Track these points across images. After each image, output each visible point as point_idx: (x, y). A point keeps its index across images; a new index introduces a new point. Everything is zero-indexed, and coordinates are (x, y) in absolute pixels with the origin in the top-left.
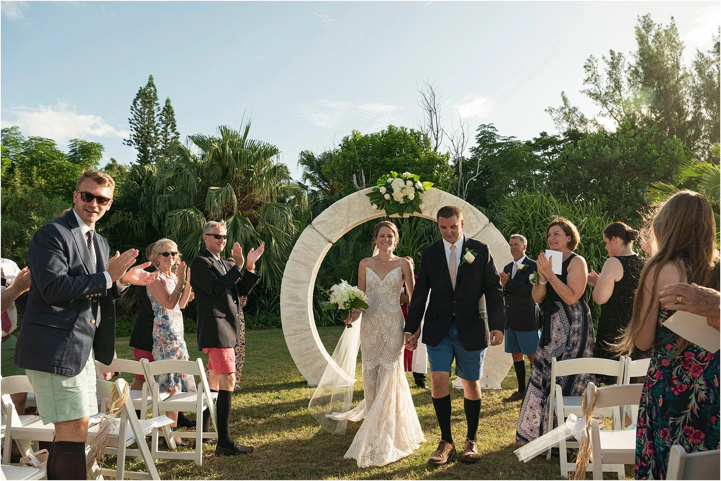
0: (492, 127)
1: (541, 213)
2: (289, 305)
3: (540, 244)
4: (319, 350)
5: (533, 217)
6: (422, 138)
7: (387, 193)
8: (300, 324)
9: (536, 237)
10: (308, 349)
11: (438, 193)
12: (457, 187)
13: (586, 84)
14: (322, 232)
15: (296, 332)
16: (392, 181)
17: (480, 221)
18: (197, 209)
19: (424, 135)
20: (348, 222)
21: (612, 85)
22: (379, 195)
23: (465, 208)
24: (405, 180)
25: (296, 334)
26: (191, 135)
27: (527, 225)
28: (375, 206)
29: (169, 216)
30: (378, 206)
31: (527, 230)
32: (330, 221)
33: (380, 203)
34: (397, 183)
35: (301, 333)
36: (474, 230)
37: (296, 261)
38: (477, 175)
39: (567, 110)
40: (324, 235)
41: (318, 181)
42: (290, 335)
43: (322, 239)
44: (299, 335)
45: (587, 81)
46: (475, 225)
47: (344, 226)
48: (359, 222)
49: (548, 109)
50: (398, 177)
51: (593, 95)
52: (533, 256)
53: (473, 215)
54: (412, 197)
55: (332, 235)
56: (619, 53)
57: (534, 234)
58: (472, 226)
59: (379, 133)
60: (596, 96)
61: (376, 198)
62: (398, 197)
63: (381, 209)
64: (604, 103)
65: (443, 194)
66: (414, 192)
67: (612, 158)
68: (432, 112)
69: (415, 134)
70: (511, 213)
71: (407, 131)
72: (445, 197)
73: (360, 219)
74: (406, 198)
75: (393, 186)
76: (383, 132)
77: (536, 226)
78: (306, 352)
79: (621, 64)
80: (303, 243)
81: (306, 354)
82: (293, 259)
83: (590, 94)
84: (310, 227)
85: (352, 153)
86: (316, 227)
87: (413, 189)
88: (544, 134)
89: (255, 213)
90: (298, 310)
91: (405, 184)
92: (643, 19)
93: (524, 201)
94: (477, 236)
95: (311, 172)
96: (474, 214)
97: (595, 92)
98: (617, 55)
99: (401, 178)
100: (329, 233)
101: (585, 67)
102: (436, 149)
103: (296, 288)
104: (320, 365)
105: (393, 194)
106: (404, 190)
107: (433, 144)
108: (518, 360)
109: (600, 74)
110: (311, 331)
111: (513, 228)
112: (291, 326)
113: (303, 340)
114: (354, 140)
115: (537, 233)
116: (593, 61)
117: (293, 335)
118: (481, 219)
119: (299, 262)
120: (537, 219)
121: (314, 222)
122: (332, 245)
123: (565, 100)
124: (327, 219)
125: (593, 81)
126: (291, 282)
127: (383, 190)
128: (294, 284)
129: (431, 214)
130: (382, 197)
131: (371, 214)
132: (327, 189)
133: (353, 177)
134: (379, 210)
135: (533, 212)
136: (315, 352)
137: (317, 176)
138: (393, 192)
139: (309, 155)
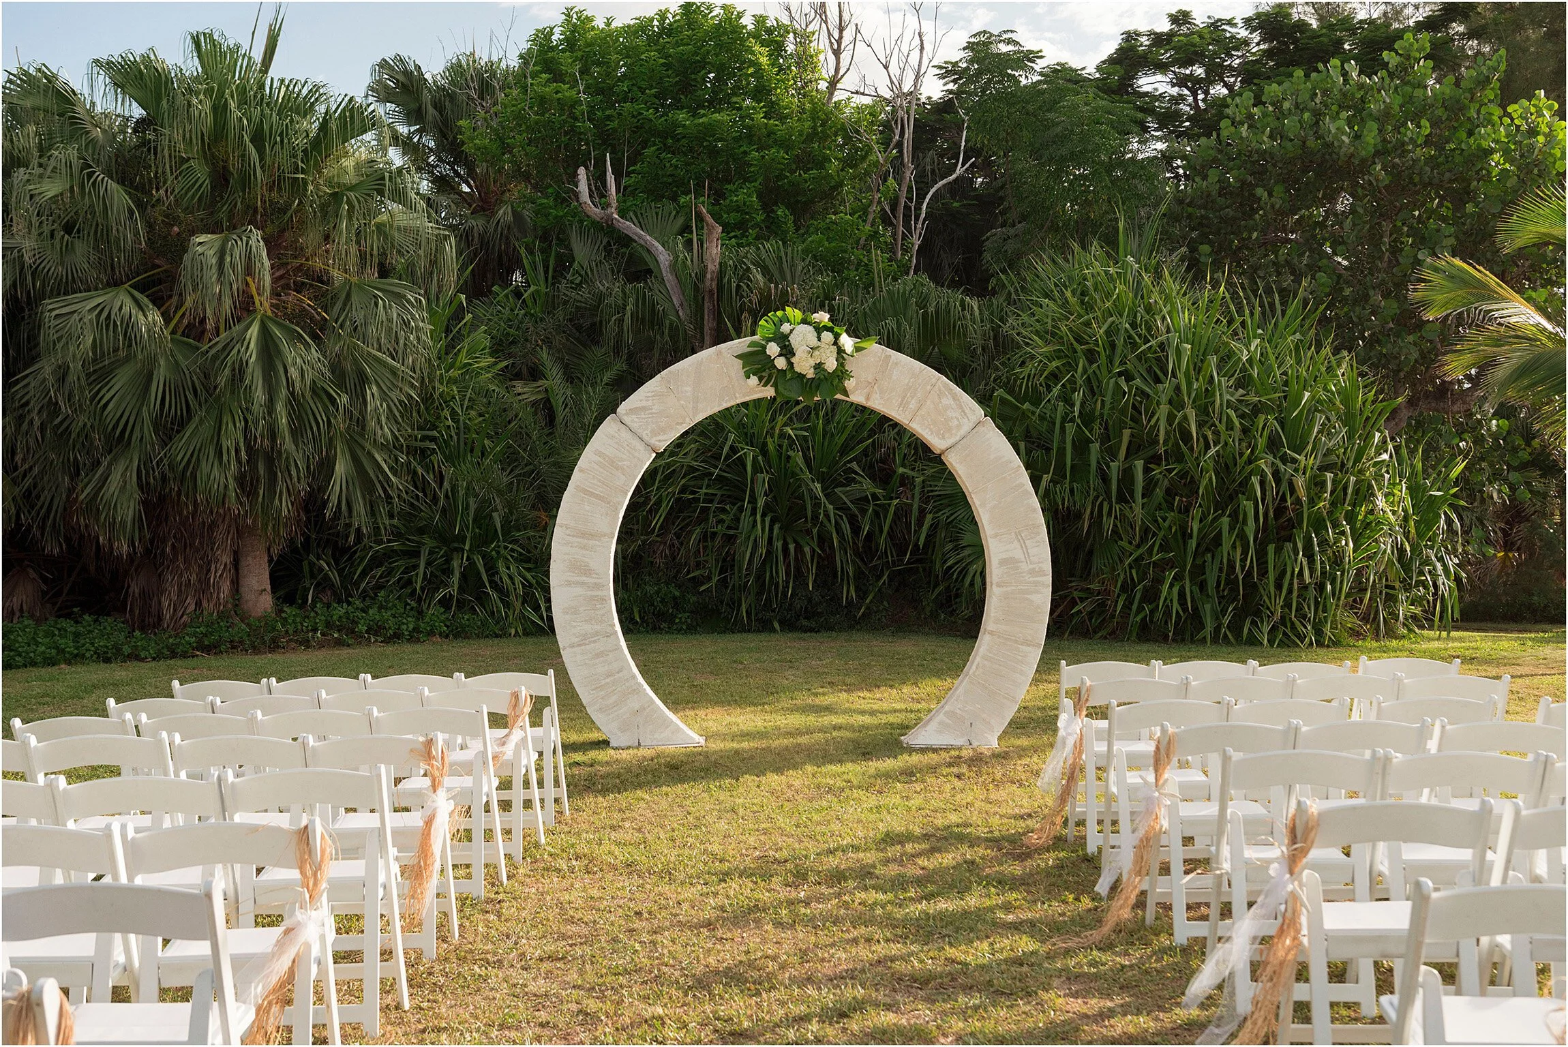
0: (1009, 40)
1: (1134, 325)
2: (569, 583)
3: (1123, 412)
4: (634, 677)
5: (1107, 333)
7: (780, 355)
8: (593, 622)
10: (613, 675)
11: (883, 356)
14: (640, 432)
15: (584, 640)
16: (791, 331)
17: (965, 414)
18: (136, 293)
20: (696, 411)
22: (761, 357)
23: (936, 388)
24: (819, 330)
25: (585, 644)
26: (104, 56)
27: (1091, 356)
28: (754, 380)
29: (56, 316)
30: (760, 379)
31: (1090, 371)
32: (656, 408)
33: (763, 375)
34: (802, 337)
35: (595, 642)
36: (954, 432)
37: (585, 491)
38: (959, 170)
40: (645, 437)
41: (433, 160)
42: (572, 646)
43: (640, 446)
44: (593, 645)
46: (956, 422)
47: (687, 420)
50: (805, 321)
53: (952, 402)
54: (831, 365)
55: (660, 438)
57: (1108, 383)
58: (950, 424)
61: (756, 363)
62: (804, 365)
63: (765, 385)
65: (893, 356)
66: (835, 356)
67: (1352, 155)
70: (1049, 321)
71: (744, 21)
72: (897, 363)
73: (720, 405)
74: (819, 367)
75: (794, 340)
76: (662, 15)
77: (1117, 361)
78: (607, 680)
80: (598, 453)
81: (607, 683)
82: (577, 487)
84: (613, 420)
85: (568, 93)
86: (626, 419)
87: (834, 349)
88: (1180, 18)
90: (590, 593)
91: (819, 340)
94: (959, 446)
95: (413, 129)
96: (954, 400)
99: (809, 323)
100: (654, 433)
102: (833, 84)
103: (584, 547)
104: (637, 707)
105: (793, 360)
106: (817, 353)
107: (825, 69)
111: (1055, 364)
112: (575, 627)
113: (599, 655)
114: (571, 42)
115: (1117, 383)
117: (579, 645)
118: (967, 411)
119: (592, 495)
120: (1120, 343)
121: (622, 409)
122: (655, 454)
124: (650, 403)
126: (574, 536)
127: (773, 349)
128: (578, 540)
129: (868, 399)
130: (770, 361)
131: (744, 396)
132: (466, 189)
133: (575, 175)
134: (761, 388)
135: (1111, 319)
136: (627, 680)
137: (432, 144)
138: (794, 355)
139: (407, 73)
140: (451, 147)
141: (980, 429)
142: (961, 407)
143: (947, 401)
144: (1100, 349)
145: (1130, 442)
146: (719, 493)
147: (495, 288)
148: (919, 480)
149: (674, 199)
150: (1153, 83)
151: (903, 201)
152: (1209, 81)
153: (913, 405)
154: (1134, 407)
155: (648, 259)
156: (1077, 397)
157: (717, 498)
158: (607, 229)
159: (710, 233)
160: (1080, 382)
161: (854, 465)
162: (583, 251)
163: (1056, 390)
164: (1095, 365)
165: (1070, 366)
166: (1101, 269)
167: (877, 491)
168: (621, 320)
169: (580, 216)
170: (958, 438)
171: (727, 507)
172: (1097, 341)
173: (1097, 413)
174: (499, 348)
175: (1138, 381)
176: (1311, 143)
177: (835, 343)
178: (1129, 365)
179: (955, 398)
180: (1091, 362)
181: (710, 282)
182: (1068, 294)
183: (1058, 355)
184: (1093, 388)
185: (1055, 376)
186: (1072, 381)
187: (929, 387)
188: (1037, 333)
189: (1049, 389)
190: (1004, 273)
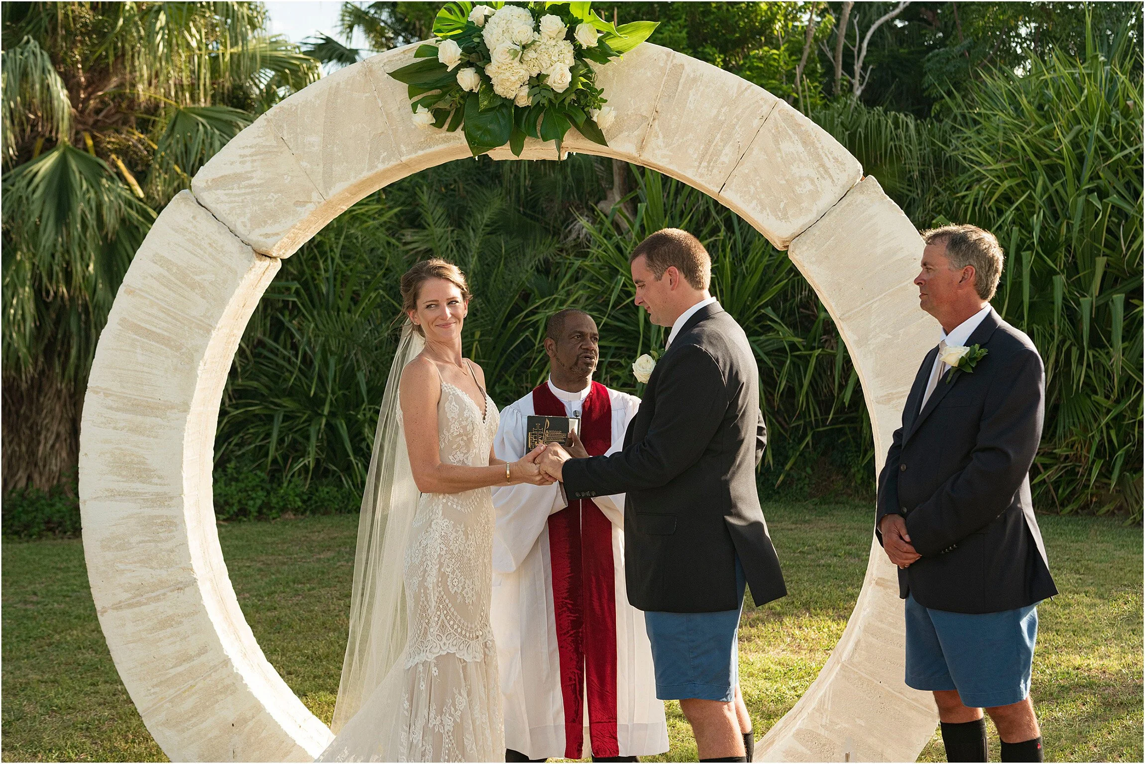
1: (1107, 132)
2: (113, 495)
3: (1095, 237)
4: (226, 662)
5: (1075, 144)
7: (465, 64)
8: (154, 564)
9: (1083, 216)
10: (190, 658)
11: (669, 65)
12: (833, 49)
14: (231, 219)
15: (139, 595)
16: (487, 18)
17: (826, 171)
20: (328, 180)
22: (436, 75)
23: (770, 124)
24: (537, 13)
25: (139, 604)
28: (424, 116)
30: (438, 115)
31: (1052, 190)
32: (259, 176)
33: (441, 105)
34: (505, 27)
35: (157, 599)
36: (805, 205)
37: (137, 329)
38: (902, 6)
40: (240, 229)
41: (389, 35)
42: (118, 607)
43: (231, 245)
44: (152, 606)
46: (810, 187)
47: (315, 196)
48: (371, 181)
52: (1068, 277)
53: (800, 148)
54: (560, 79)
55: (268, 229)
57: (1076, 201)
58: (798, 190)
61: (427, 84)
62: (509, 79)
63: (452, 128)
65: (688, 69)
66: (570, 61)
70: (1001, 134)
72: (695, 80)
73: (372, 167)
74: (537, 82)
75: (492, 37)
77: (1086, 175)
78: (180, 669)
80: (159, 260)
81: (180, 674)
82: (123, 321)
84: (185, 199)
86: (207, 198)
87: (568, 49)
89: (140, 140)
90: (148, 512)
91: (537, 29)
93: (1051, 92)
94: (815, 231)
96: (805, 143)
100: (257, 221)
103: (135, 430)
104: (232, 718)
105: (490, 70)
106: (530, 54)
108: (958, 718)
110: (197, 591)
111: (1006, 184)
112: (122, 572)
113: (166, 623)
115: (1087, 201)
117: (131, 606)
118: (829, 164)
119: (149, 334)
120: (1090, 152)
121: (200, 179)
122: (278, 265)
124: (248, 167)
126: (118, 409)
127: (451, 53)
128: (129, 416)
129: (641, 147)
130: (449, 81)
131: (416, 150)
134: (443, 133)
135: (1077, 128)
136: (214, 669)
138: (489, 60)
141: (857, 198)
142: (817, 157)
143: (791, 146)
145: (1105, 273)
146: (614, 345)
151: (842, 41)
153: (727, 155)
154: (1109, 231)
156: (1036, 221)
157: (612, 351)
160: (1039, 202)
161: (769, 311)
163: (1010, 214)
164: (1058, 182)
167: (796, 340)
170: (812, 217)
171: (622, 361)
172: (1060, 152)
173: (1062, 239)
175: (1114, 198)
177: (570, 36)
178: (1102, 182)
179: (806, 141)
182: (1024, 101)
183: (1012, 173)
185: (1007, 199)
186: (1030, 203)
187: (756, 123)
188: (988, 152)
189: (1000, 212)
190: (950, 94)
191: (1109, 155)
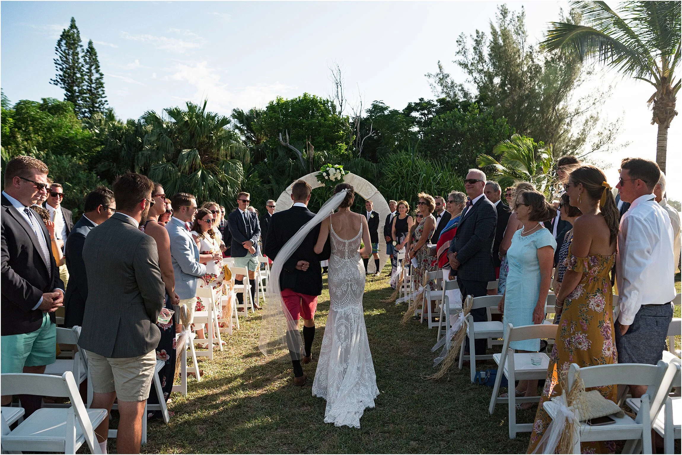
0: (382, 103)
1: (412, 170)
5: (407, 172)
6: (329, 104)
7: (326, 175)
13: (458, 55)
16: (329, 170)
17: (373, 190)
19: (331, 102)
21: (477, 57)
22: (321, 176)
24: (336, 169)
27: (403, 177)
28: (320, 182)
30: (322, 182)
38: (370, 134)
39: (441, 76)
41: (246, 132)
45: (458, 53)
46: (371, 192)
49: (427, 74)
50: (332, 167)
51: (462, 64)
56: (482, 32)
58: (369, 193)
59: (297, 99)
60: (465, 66)
61: (320, 178)
62: (332, 178)
64: (470, 72)
66: (340, 176)
67: (462, 131)
68: (338, 85)
69: (324, 101)
70: (393, 169)
71: (317, 99)
74: (336, 178)
75: (330, 172)
76: (299, 97)
77: (409, 178)
79: (483, 41)
80: (281, 201)
83: (460, 64)
85: (277, 115)
87: (340, 174)
88: (422, 99)
89: (214, 166)
91: (336, 171)
92: (501, 8)
93: (402, 160)
95: (241, 125)
97: (464, 62)
98: (480, 34)
99: (334, 168)
101: (457, 41)
102: (340, 113)
105: (330, 177)
106: (335, 175)
107: (338, 109)
109: (468, 48)
114: (278, 103)
116: (463, 37)
120: (409, 174)
123: (440, 67)
125: (463, 53)
130: (324, 178)
131: (318, 186)
132: (254, 139)
133: (279, 135)
134: (322, 184)
135: (407, 168)
137: (246, 128)
138: (330, 175)
139: (239, 112)
140: (250, 129)
141: (377, 194)
142: (372, 188)
143: (368, 187)
144: (405, 176)
147: (260, 162)
148: (362, 207)
149: (303, 140)
150: (415, 114)
151: (357, 140)
152: (428, 114)
153: (360, 188)
154: (413, 190)
155: (296, 154)
156: (399, 187)
158: (286, 148)
159: (311, 148)
162: (281, 153)
163: (394, 185)
165: (398, 180)
166: (404, 157)
168: (290, 169)
169: (280, 145)
170: (371, 196)
174: (261, 176)
176: (453, 128)
177: (340, 172)
178: (412, 179)
179: (370, 186)
180: (403, 179)
181: (311, 160)
182: (397, 162)
183: (395, 177)
184: (403, 185)
185: (394, 182)
186: (398, 183)
187: (364, 184)
188: (390, 172)
189: (393, 185)
190: (382, 157)
191: (413, 175)
